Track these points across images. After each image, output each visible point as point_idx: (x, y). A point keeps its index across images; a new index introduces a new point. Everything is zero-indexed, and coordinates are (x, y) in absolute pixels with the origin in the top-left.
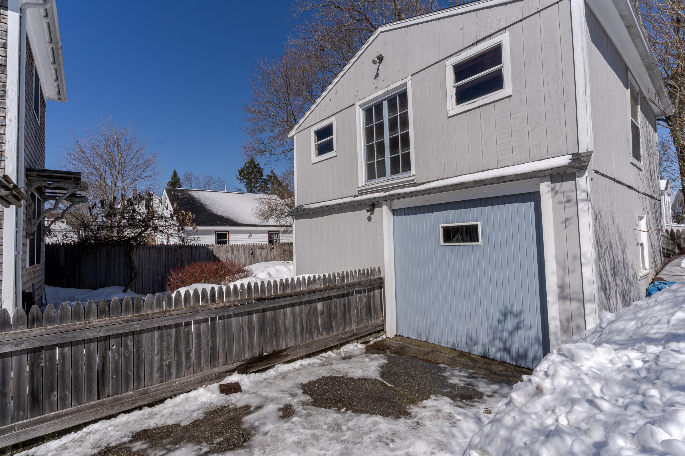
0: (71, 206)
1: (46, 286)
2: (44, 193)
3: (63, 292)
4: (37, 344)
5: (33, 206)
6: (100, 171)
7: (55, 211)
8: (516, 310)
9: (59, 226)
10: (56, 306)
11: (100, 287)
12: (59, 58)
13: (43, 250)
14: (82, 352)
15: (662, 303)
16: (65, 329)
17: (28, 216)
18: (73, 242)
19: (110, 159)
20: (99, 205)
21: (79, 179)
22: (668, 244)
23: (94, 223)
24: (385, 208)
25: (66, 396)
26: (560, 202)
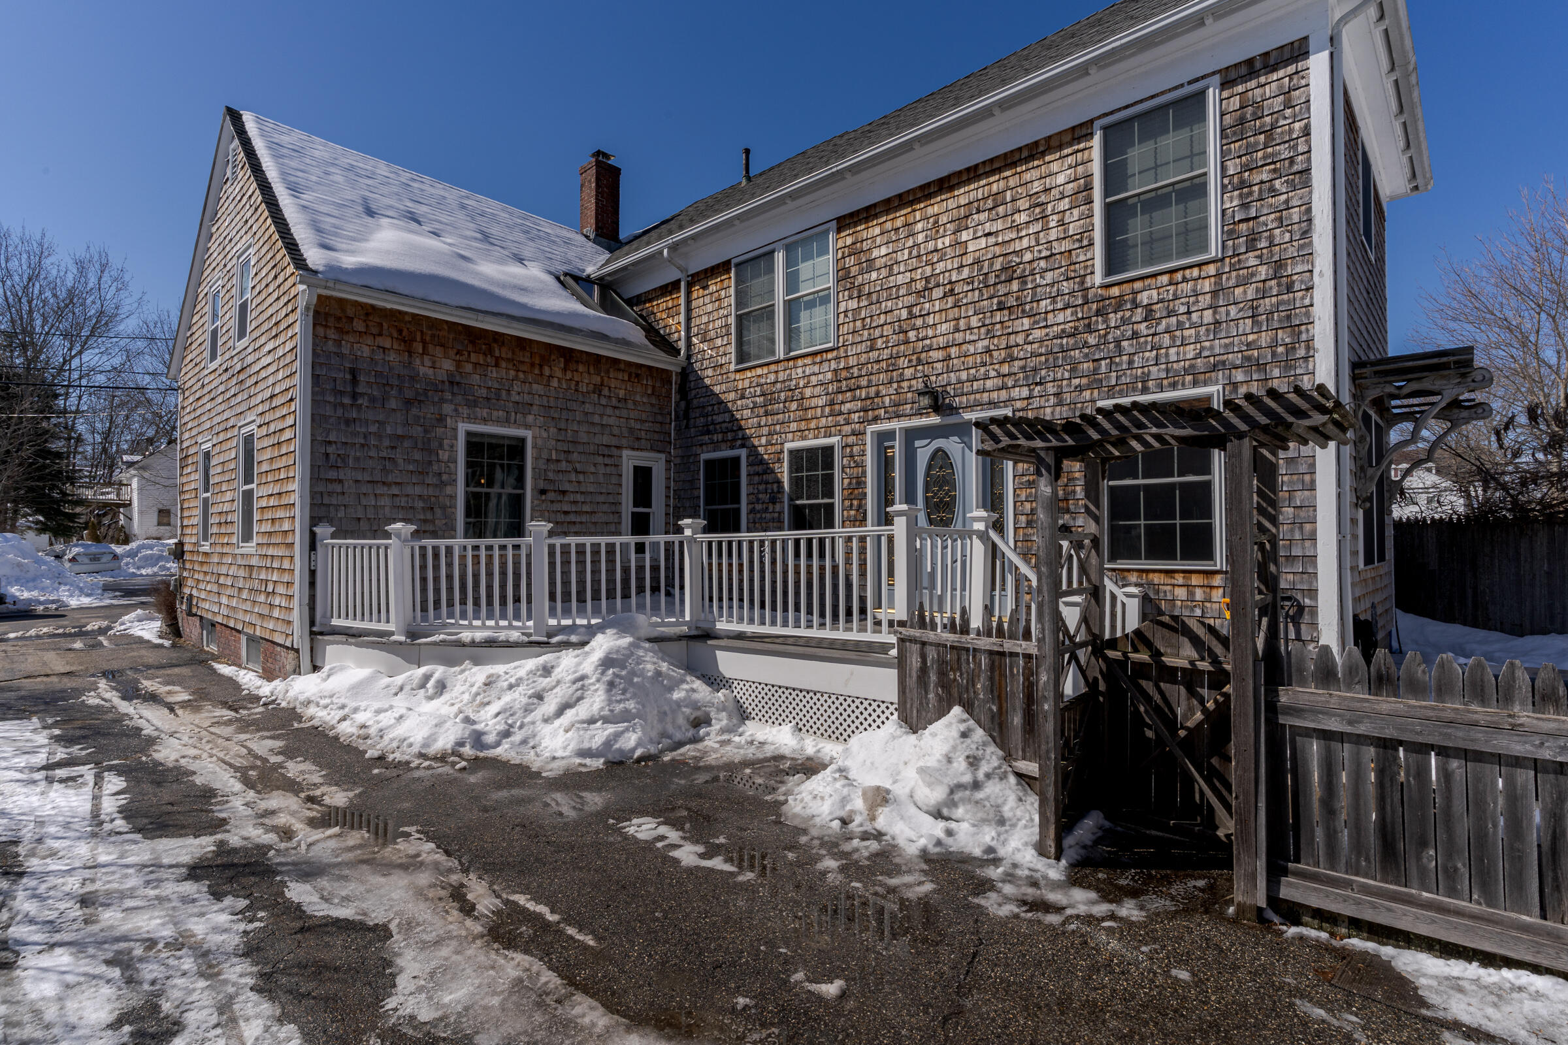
0: (1449, 430)
1: (1399, 612)
2: (1388, 410)
3: (1435, 629)
4: (1389, 733)
5: (1368, 439)
6: (1521, 333)
7: (1412, 448)
9: (1422, 480)
10: (1427, 660)
11: (1533, 633)
12: (1410, 93)
13: (1390, 532)
14: (1495, 784)
16: (1449, 715)
17: (1359, 463)
18: (1455, 517)
19: (1551, 291)
20: (1523, 419)
21: (1469, 363)
23: (1510, 468)
25: (1456, 870)
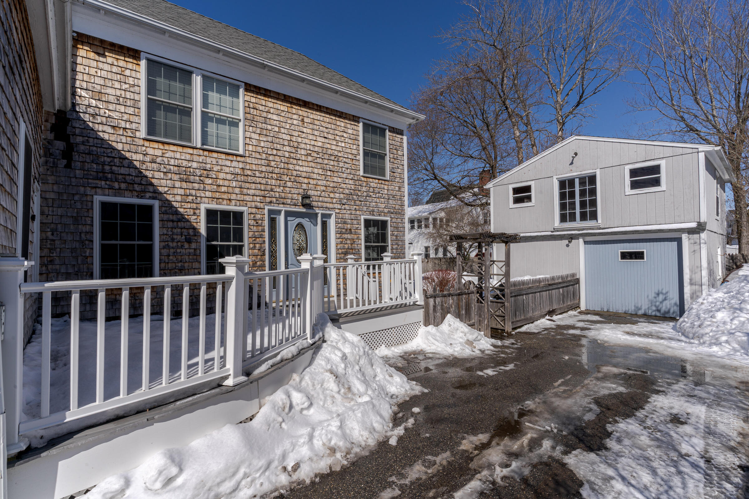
8: (664, 291)
15: (736, 282)
22: (730, 263)
24: (581, 240)
26: (691, 243)
